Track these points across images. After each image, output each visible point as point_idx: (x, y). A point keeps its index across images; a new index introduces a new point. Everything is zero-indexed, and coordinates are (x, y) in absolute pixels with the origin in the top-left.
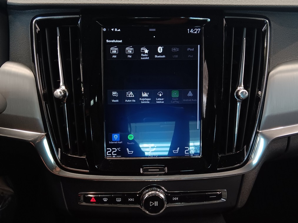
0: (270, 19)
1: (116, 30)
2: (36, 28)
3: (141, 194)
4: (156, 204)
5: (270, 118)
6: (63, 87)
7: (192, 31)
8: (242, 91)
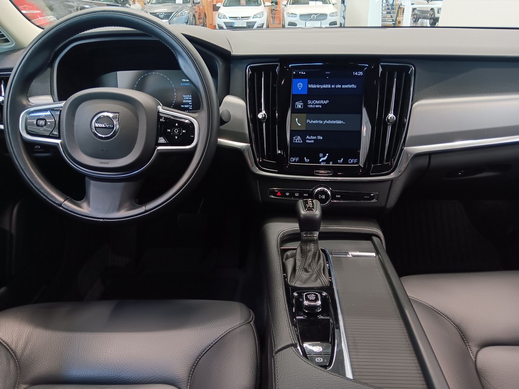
0: (415, 65)
1: (302, 73)
2: (249, 71)
3: (312, 191)
4: (324, 197)
5: (411, 137)
6: (264, 112)
7: (356, 74)
8: (391, 115)
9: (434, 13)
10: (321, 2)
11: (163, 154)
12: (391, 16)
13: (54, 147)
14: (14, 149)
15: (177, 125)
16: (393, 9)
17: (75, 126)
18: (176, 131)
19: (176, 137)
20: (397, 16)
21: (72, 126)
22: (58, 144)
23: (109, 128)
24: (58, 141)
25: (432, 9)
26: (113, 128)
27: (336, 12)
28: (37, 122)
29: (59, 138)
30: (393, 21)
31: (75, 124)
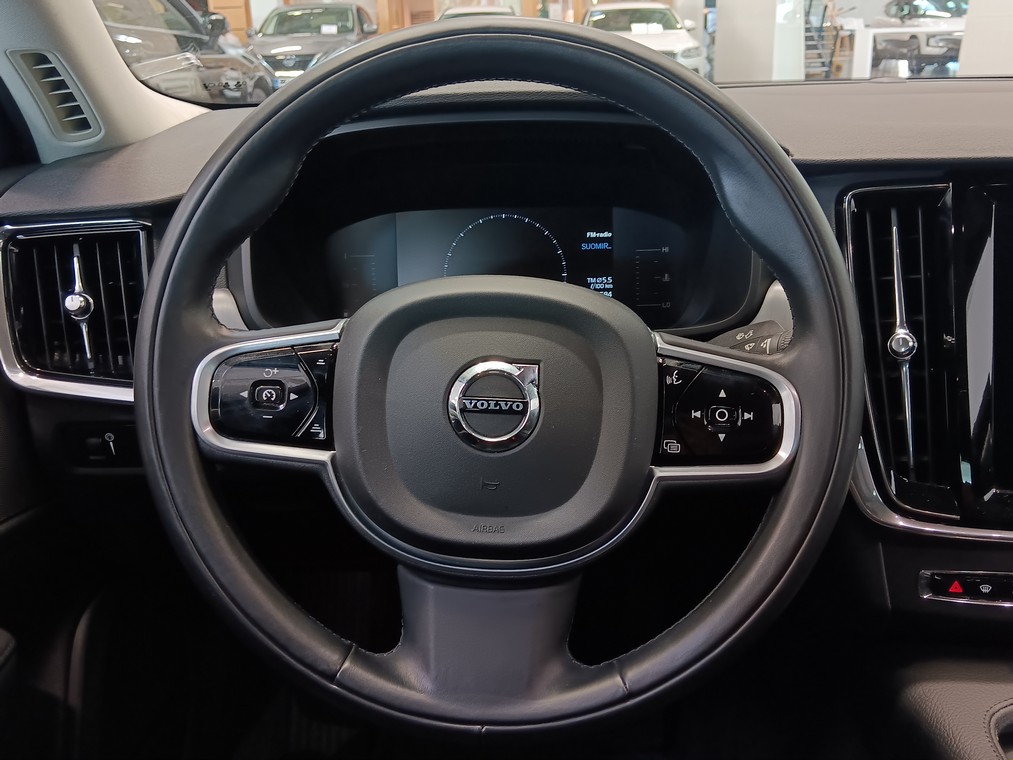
9: (919, 48)
10: (660, 26)
11: (673, 493)
12: (819, 54)
13: (310, 476)
14: (173, 486)
15: (722, 394)
16: (822, 38)
17: (388, 406)
18: (722, 415)
19: (722, 437)
20: (832, 54)
21: (381, 404)
22: (322, 464)
23: (511, 411)
24: (324, 456)
25: (914, 37)
26: (524, 412)
27: (697, 48)
28: (252, 394)
29: (326, 445)
30: (823, 64)
31: (389, 397)
